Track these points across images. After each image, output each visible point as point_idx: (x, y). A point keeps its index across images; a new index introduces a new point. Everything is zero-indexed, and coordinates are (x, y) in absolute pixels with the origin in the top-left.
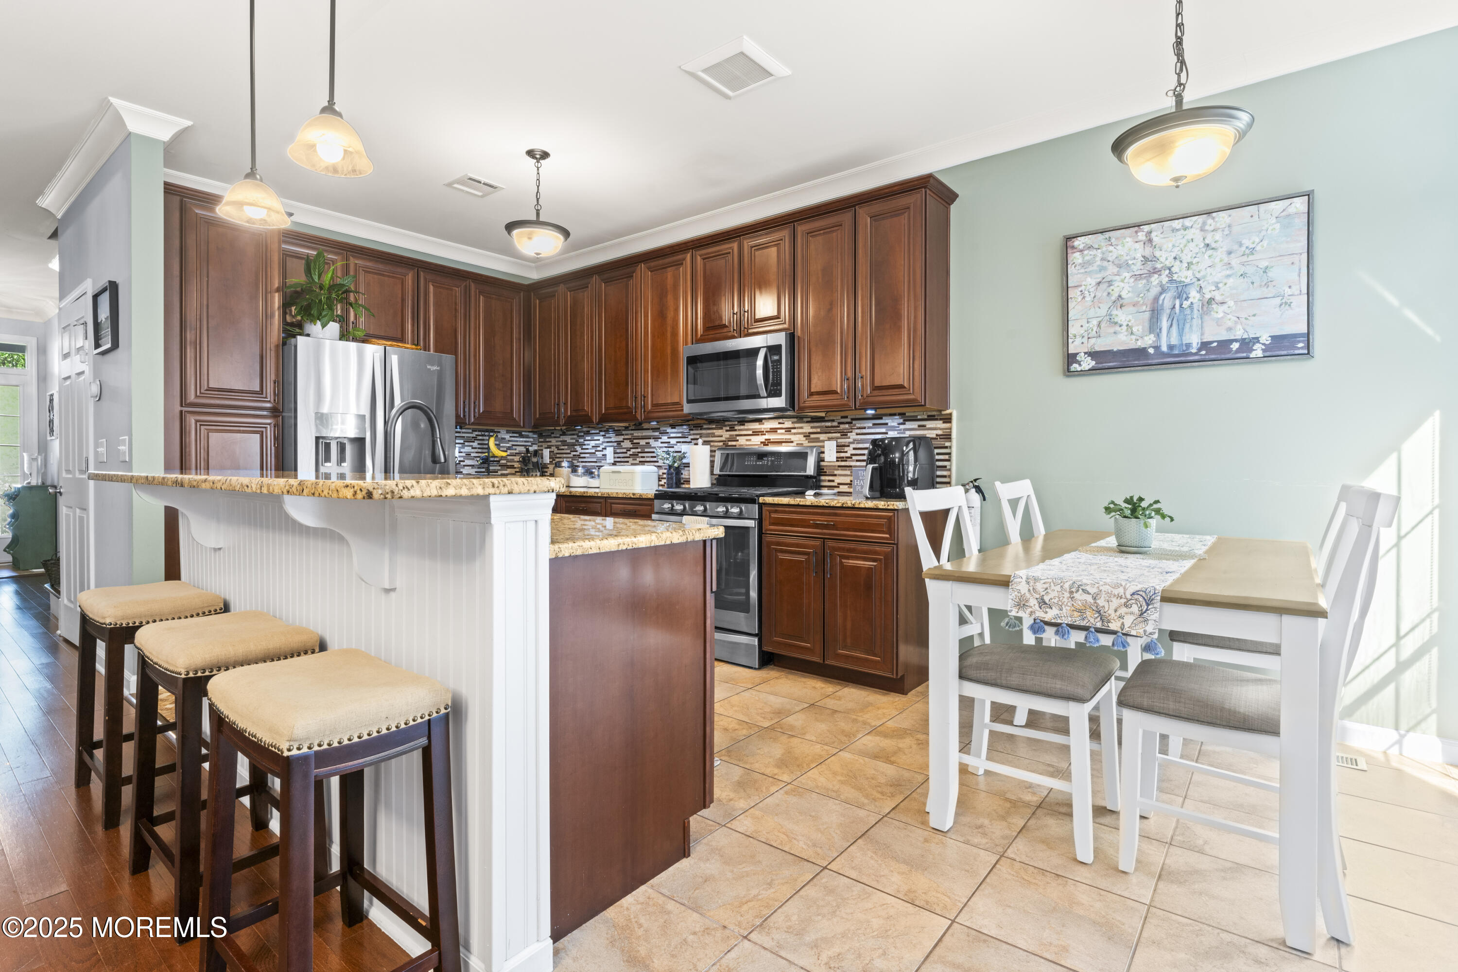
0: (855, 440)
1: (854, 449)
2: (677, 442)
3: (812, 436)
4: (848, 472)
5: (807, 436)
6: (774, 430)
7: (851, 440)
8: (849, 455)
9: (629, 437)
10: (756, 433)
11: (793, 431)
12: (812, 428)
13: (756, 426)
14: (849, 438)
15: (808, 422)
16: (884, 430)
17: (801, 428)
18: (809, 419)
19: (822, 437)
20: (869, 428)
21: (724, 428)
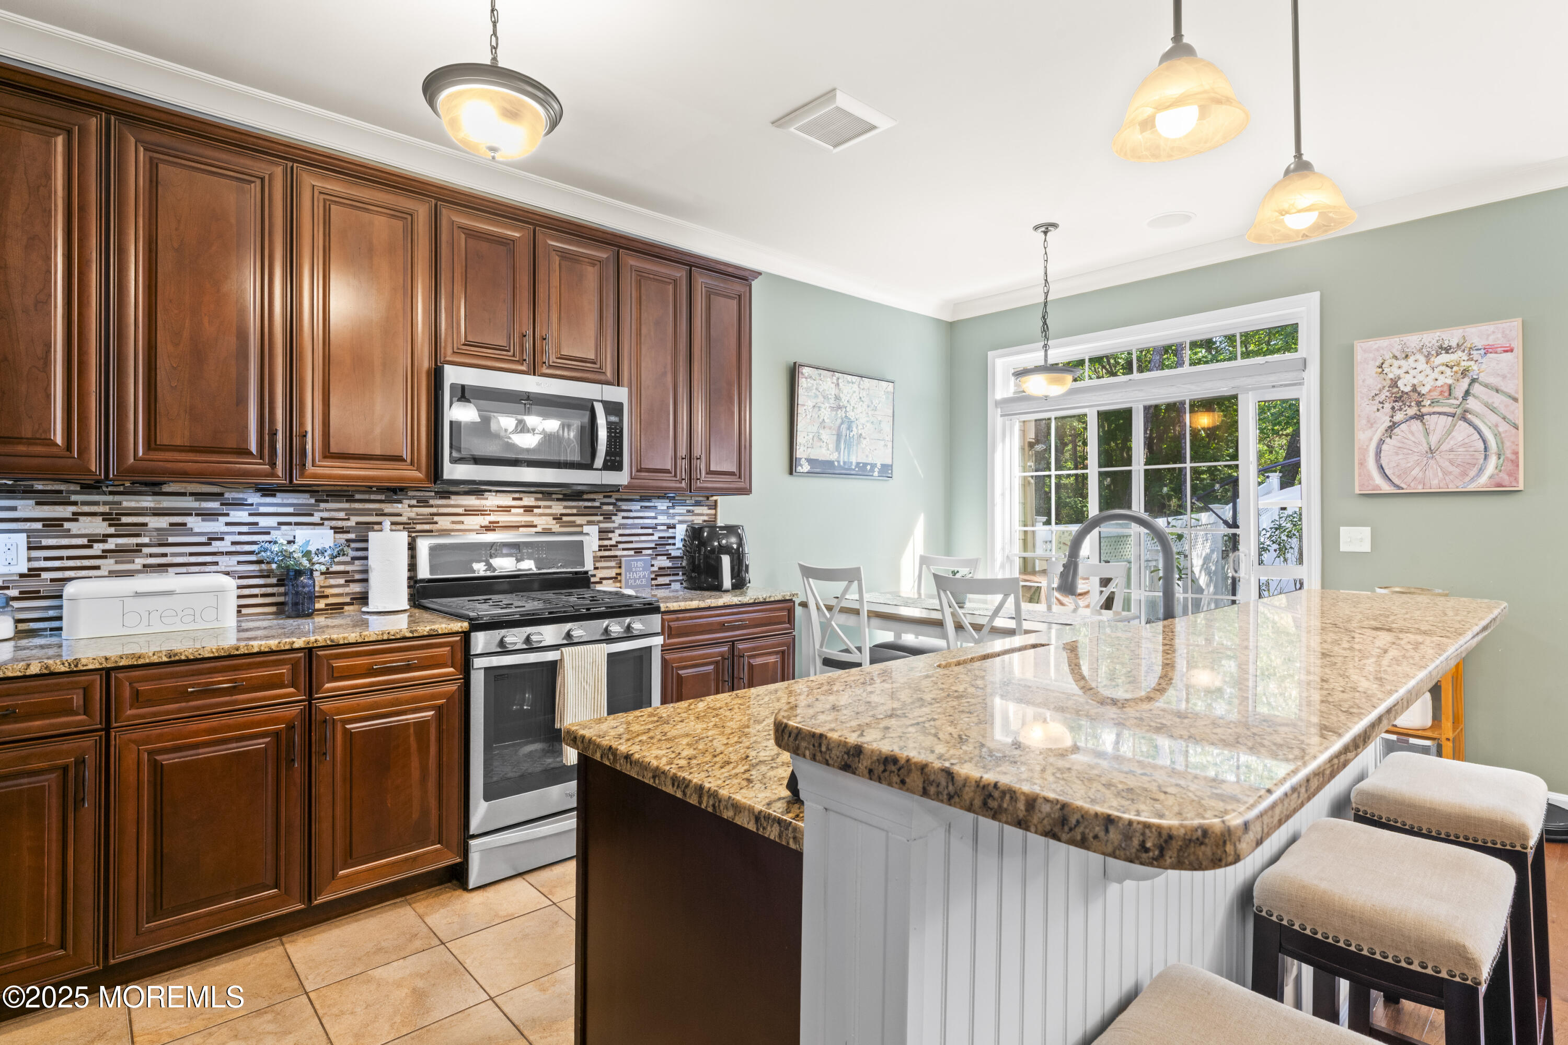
0: (620, 525)
1: (620, 535)
2: (280, 524)
3: (565, 519)
4: (613, 564)
5: (558, 518)
6: (506, 509)
7: (616, 525)
8: (614, 543)
9: (106, 509)
10: (470, 512)
11: (536, 511)
12: (565, 507)
13: (472, 501)
14: (614, 522)
15: (558, 500)
16: (653, 514)
17: (550, 507)
18: (561, 496)
19: (579, 520)
20: (636, 511)
21: (406, 502)
